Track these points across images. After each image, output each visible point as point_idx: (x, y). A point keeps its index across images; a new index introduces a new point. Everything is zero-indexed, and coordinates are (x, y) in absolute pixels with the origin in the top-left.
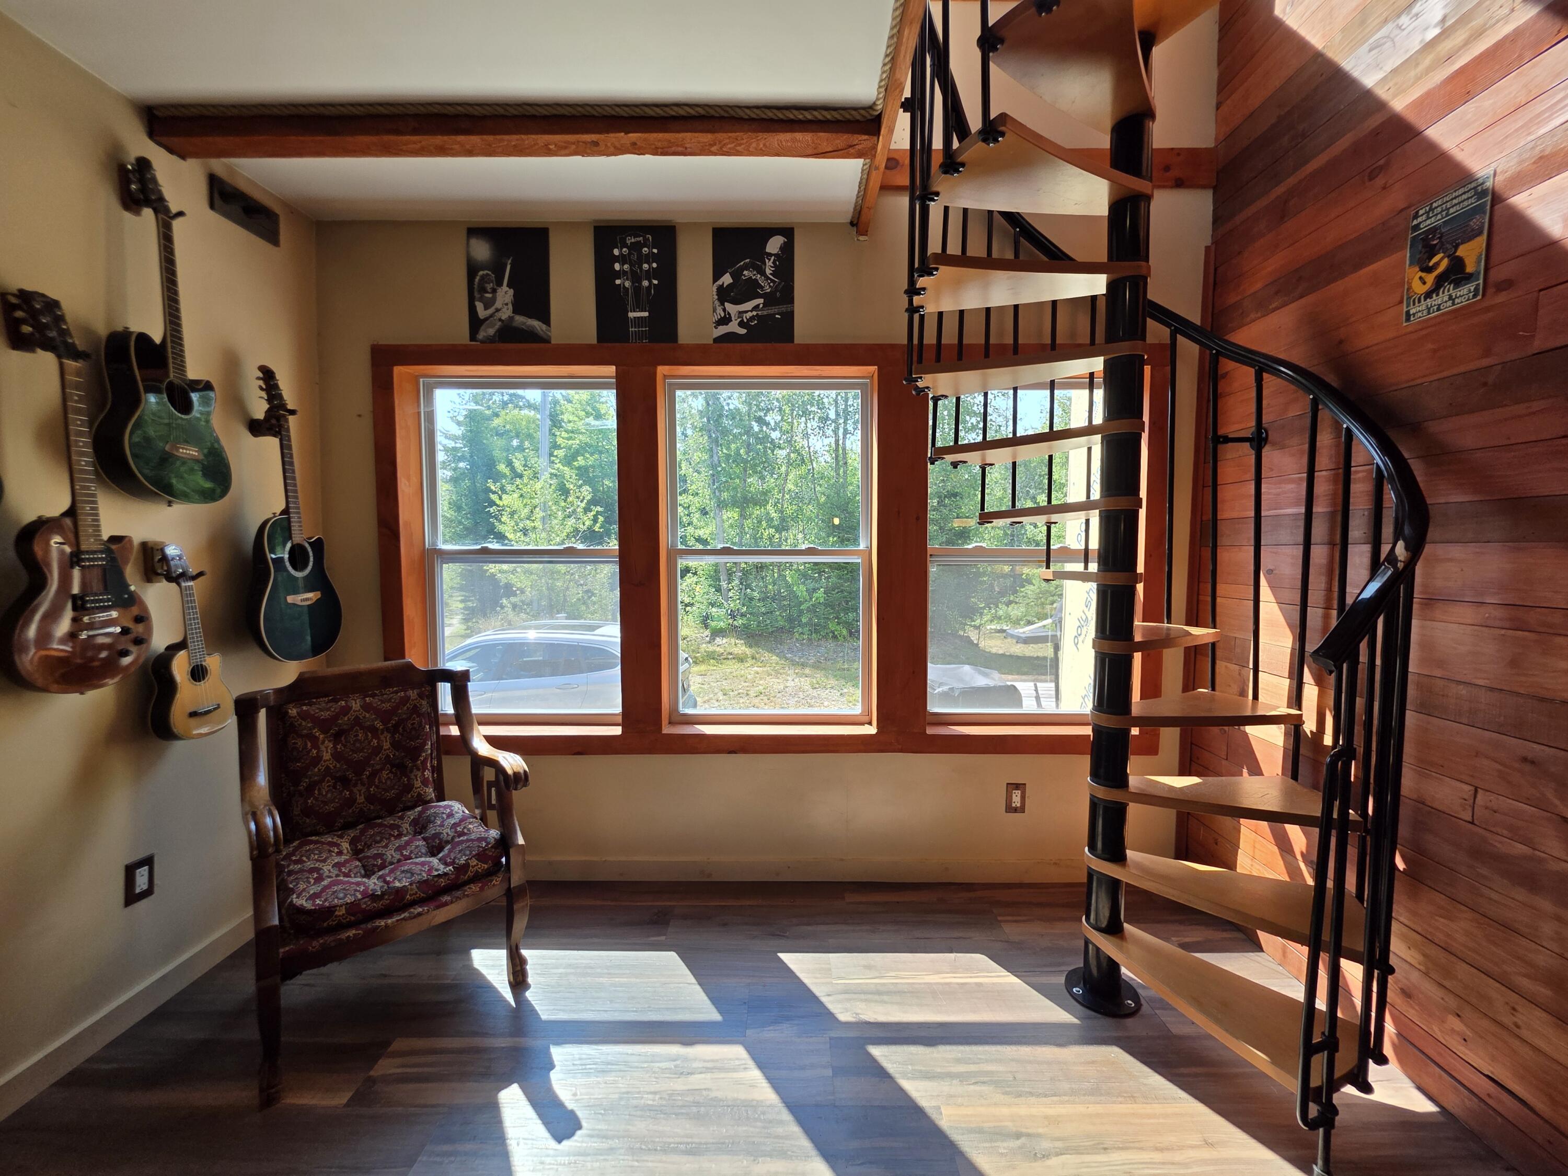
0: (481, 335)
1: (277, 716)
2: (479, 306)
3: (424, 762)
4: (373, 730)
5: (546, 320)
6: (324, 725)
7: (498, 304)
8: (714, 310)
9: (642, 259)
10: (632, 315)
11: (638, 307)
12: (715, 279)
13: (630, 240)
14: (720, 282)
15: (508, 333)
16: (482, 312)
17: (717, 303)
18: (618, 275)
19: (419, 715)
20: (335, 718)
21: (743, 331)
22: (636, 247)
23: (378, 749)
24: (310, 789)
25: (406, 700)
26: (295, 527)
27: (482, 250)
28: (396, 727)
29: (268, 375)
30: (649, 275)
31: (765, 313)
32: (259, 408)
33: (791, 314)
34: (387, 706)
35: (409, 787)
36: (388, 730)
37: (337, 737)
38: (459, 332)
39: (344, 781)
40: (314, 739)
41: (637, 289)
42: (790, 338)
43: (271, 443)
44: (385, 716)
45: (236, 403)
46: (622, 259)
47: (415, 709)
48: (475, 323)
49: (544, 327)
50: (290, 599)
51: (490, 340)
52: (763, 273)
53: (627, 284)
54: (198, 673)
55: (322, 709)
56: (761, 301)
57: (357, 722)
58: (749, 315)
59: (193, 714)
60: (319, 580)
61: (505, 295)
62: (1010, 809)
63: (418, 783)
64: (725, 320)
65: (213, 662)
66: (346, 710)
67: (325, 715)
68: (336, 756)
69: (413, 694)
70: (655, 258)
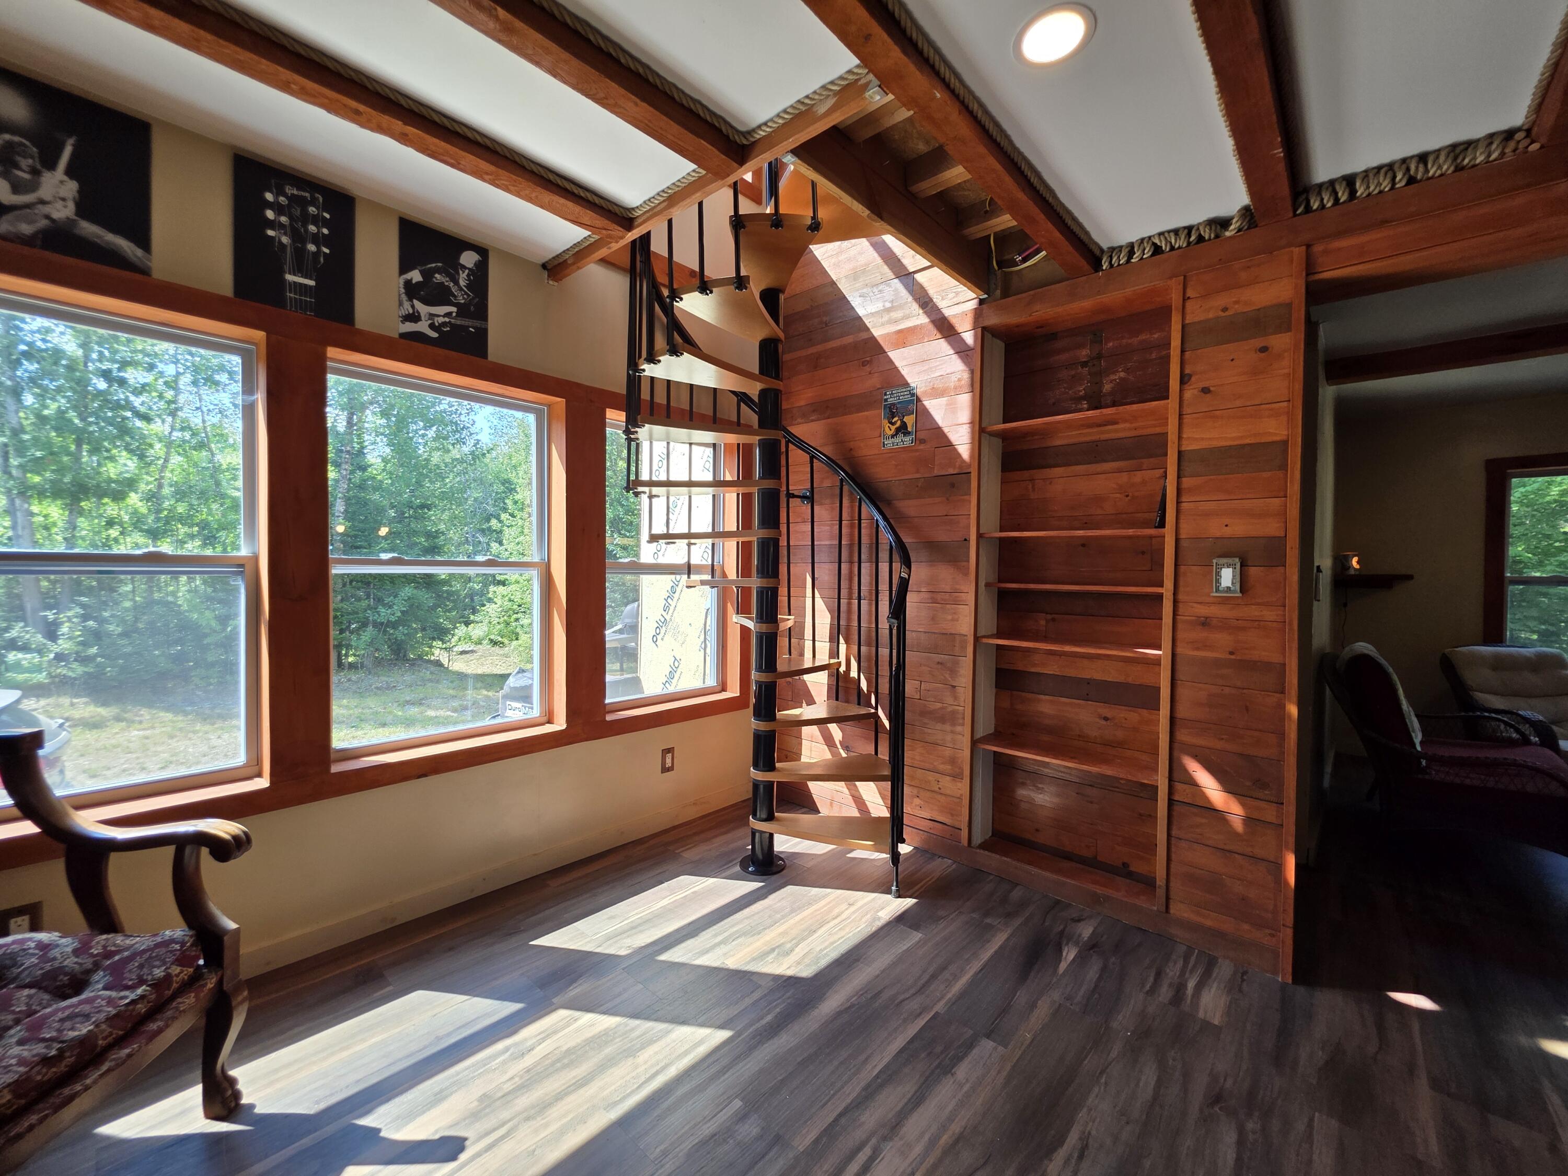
5: (142, 242)
7: (43, 194)
8: (401, 304)
9: (306, 219)
10: (290, 278)
11: (299, 270)
12: (402, 271)
13: (291, 190)
14: (408, 276)
15: (64, 241)
17: (404, 297)
18: (272, 224)
21: (434, 335)
22: (303, 203)
27: (11, 107)
30: (316, 238)
31: (459, 322)
33: (485, 331)
41: (300, 253)
42: (484, 354)
46: (279, 209)
49: (139, 252)
52: (456, 283)
53: (285, 240)
56: (454, 309)
58: (441, 320)
61: (60, 185)
62: (665, 770)
70: (326, 223)
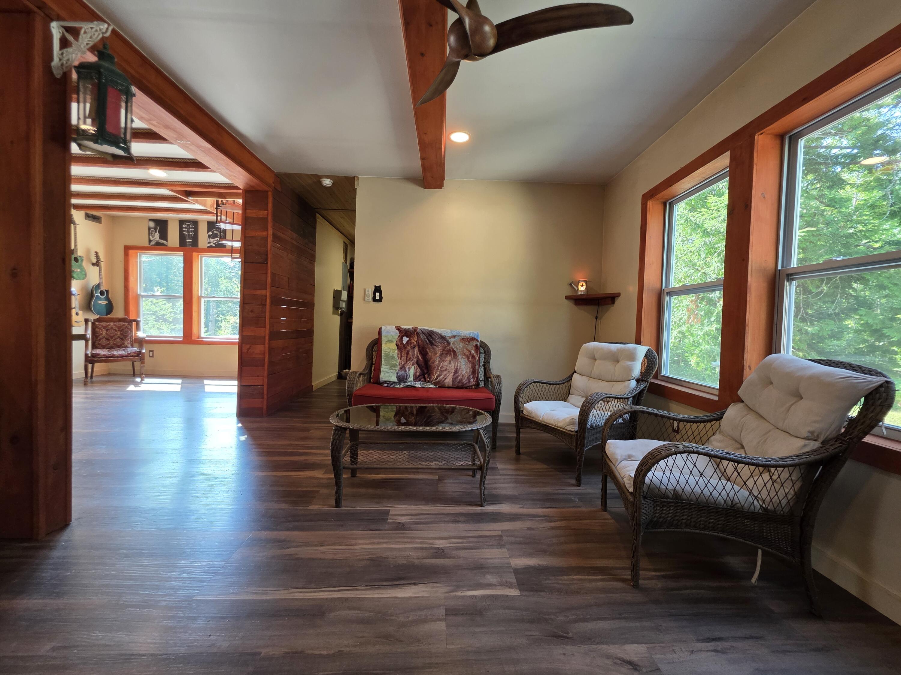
0: (151, 244)
1: (93, 324)
2: (151, 237)
3: (128, 339)
4: (116, 330)
5: (166, 240)
6: (104, 327)
7: (155, 237)
8: (207, 240)
12: (208, 233)
15: (158, 244)
16: (151, 239)
17: (208, 238)
19: (128, 329)
20: (107, 326)
21: (214, 245)
23: (116, 334)
24: (100, 339)
25: (124, 325)
26: (101, 286)
27: (152, 224)
28: (122, 330)
29: (97, 253)
31: (219, 241)
32: (94, 261)
34: (120, 325)
35: (124, 344)
36: (120, 331)
37: (107, 330)
38: (146, 243)
39: (108, 340)
40: (102, 330)
43: (97, 268)
44: (119, 328)
45: (89, 259)
47: (127, 327)
48: (150, 241)
49: (166, 243)
50: (99, 302)
51: (154, 245)
52: (219, 232)
53: (187, 233)
54: (77, 314)
55: (104, 324)
56: (218, 238)
57: (112, 328)
58: (215, 241)
59: (76, 322)
60: (107, 299)
61: (157, 235)
63: (126, 343)
64: (210, 243)
65: (80, 312)
66: (109, 325)
67: (104, 325)
68: (107, 334)
69: (126, 324)
70: (193, 228)
